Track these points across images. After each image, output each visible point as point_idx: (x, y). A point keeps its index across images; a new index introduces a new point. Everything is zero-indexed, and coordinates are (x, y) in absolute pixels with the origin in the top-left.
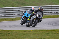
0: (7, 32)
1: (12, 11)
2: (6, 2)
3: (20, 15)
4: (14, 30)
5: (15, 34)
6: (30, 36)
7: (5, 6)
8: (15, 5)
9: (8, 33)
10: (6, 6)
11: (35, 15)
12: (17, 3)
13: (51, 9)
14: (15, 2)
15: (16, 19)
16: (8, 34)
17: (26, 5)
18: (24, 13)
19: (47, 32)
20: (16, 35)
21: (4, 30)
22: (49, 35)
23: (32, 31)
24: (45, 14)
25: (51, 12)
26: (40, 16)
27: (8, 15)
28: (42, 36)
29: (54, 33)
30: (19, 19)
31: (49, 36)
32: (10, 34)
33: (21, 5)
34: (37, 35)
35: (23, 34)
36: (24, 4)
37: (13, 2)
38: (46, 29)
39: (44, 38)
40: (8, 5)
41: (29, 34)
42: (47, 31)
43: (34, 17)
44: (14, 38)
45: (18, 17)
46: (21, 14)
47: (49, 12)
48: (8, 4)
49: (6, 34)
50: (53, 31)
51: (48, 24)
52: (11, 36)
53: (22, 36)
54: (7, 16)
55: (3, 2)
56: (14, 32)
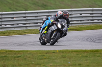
0: (15, 54)
1: (24, 17)
2: (14, 3)
3: (39, 24)
4: (27, 51)
5: (29, 57)
6: (56, 60)
7: (13, 9)
8: (30, 7)
9: (17, 55)
10: (15, 10)
11: (55, 26)
12: (34, 4)
13: (91, 14)
14: (30, 3)
15: (31, 32)
16: (18, 57)
17: (49, 7)
18: (44, 21)
19: (85, 54)
20: (32, 59)
21: (11, 51)
22: (89, 59)
23: (60, 52)
24: (82, 23)
25: (91, 20)
26: (63, 27)
27: (18, 24)
28: (75, 61)
29: (97, 55)
30: (36, 32)
31: (88, 61)
32: (20, 56)
33: (40, 8)
34: (68, 60)
35: (43, 57)
36: (45, 6)
37: (27, 3)
38: (84, 49)
39: (80, 65)
40: (18, 8)
41: (54, 58)
42: (85, 51)
43: (54, 28)
44: (27, 65)
45: (34, 28)
46: (41, 23)
47: (88, 20)
48: (17, 6)
49: (15, 57)
50: (96, 53)
51: (87, 40)
52: (22, 60)
53: (42, 61)
54: (15, 26)
55: (8, 2)
56: (28, 54)
